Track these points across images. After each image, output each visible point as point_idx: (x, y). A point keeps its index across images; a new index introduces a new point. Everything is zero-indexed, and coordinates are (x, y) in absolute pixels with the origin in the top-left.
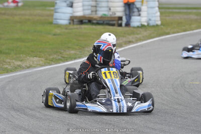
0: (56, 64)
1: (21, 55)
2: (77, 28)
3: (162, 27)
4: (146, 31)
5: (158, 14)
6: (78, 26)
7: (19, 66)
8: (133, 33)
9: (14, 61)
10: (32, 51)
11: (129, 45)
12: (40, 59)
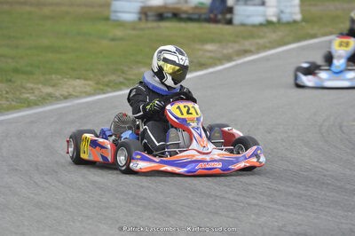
0: (114, 91)
1: (53, 76)
2: (153, 28)
3: (304, 24)
4: (274, 32)
5: (297, 1)
6: (155, 24)
7: (50, 95)
8: (252, 36)
9: (40, 86)
10: (73, 69)
11: (245, 57)
12: (86, 82)
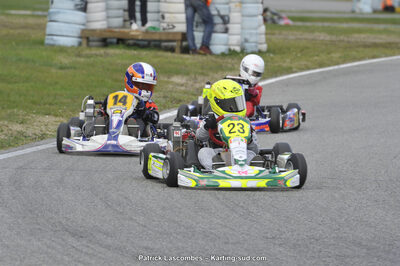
3: (271, 55)
5: (263, 28)
